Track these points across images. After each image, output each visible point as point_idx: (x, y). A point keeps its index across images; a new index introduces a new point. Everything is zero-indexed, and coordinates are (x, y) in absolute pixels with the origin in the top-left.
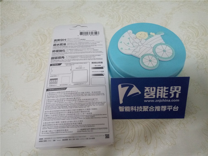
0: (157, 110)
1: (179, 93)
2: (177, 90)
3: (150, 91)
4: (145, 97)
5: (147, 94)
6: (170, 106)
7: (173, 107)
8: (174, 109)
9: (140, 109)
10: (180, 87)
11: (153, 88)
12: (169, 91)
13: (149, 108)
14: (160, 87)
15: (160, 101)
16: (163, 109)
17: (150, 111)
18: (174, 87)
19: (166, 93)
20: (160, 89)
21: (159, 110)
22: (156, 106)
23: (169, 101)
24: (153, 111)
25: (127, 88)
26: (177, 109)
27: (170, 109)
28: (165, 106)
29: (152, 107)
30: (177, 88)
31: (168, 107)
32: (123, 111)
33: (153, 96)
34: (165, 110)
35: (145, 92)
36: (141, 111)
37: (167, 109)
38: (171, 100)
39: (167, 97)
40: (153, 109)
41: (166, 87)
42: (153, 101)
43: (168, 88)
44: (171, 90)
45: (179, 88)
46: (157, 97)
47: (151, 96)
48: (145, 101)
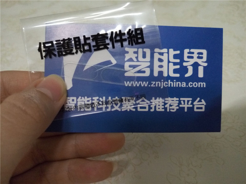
0: (157, 110)
1: (204, 67)
2: (199, 57)
3: (137, 58)
4: (126, 74)
5: (130, 66)
6: (186, 99)
7: (193, 101)
8: (195, 107)
9: (114, 105)
10: (205, 52)
11: (145, 50)
12: (182, 61)
13: (137, 102)
14: (161, 49)
15: (162, 85)
16: (170, 106)
17: (139, 110)
18: (192, 50)
19: (175, 64)
20: (162, 54)
21: (160, 109)
22: (153, 98)
23: (184, 85)
24: (147, 110)
26: (203, 107)
27: (186, 106)
28: (175, 99)
29: (143, 101)
30: (199, 53)
31: (182, 102)
33: (144, 72)
34: (175, 108)
35: (126, 59)
36: (117, 111)
37: (181, 106)
38: (187, 84)
39: (178, 75)
40: (147, 106)
41: (174, 50)
42: (145, 84)
43: (178, 52)
44: (186, 59)
45: (202, 54)
46: (156, 74)
47: (139, 72)
48: (127, 84)
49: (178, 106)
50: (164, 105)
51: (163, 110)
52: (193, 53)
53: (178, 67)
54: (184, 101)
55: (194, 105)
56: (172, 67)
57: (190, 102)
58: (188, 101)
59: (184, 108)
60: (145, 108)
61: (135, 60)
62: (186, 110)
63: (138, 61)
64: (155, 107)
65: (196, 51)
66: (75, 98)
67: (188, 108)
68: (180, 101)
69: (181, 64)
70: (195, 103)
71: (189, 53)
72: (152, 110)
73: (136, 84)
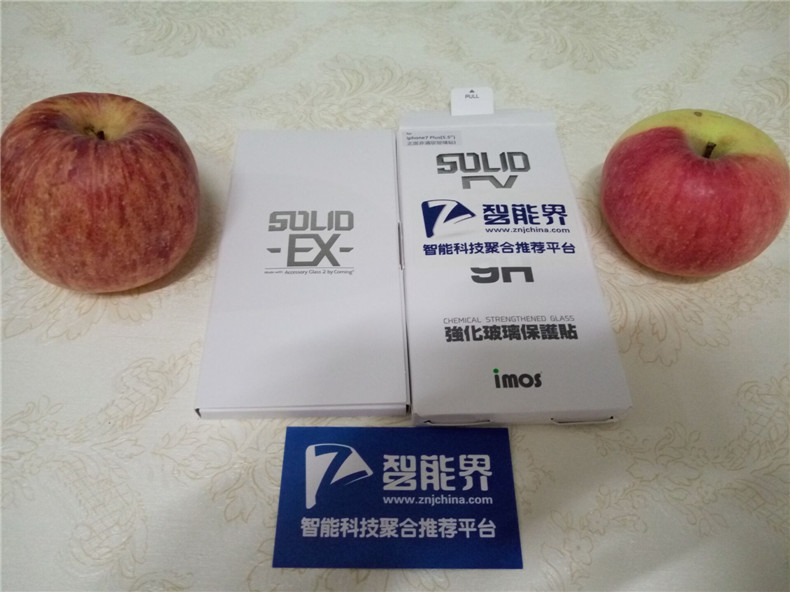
0: (429, 536)
1: (488, 477)
2: (479, 465)
3: (399, 467)
4: (386, 488)
5: (391, 477)
6: (467, 521)
7: (477, 523)
8: (481, 531)
9: (370, 530)
10: (487, 458)
11: (409, 457)
12: (458, 470)
13: (401, 525)
14: (429, 455)
15: (433, 501)
16: (446, 529)
17: (403, 535)
18: (470, 456)
19: (448, 474)
20: (430, 462)
21: (432, 534)
22: (422, 519)
23: (462, 501)
24: (414, 535)
25: (332, 456)
26: (493, 531)
27: (468, 530)
28: (451, 520)
29: (408, 523)
30: (479, 460)
31: (462, 524)
32: (315, 535)
33: (409, 485)
34: (452, 533)
35: (385, 469)
36: (373, 537)
37: (460, 530)
38: (467, 500)
39: (453, 489)
40: (414, 530)
41: (447, 457)
42: (410, 500)
43: (452, 459)
44: (462, 467)
45: (483, 460)
46: (424, 487)
47: (403, 484)
48: (387, 500)
49: (456, 529)
50: (437, 529)
51: (436, 536)
52: (471, 460)
53: (453, 477)
54: (464, 523)
55: (478, 529)
56: (445, 478)
57: (473, 524)
58: (470, 523)
59: (465, 533)
60: (411, 533)
61: (396, 469)
62: (468, 536)
63: (400, 471)
64: (425, 531)
65: (475, 457)
66: (318, 520)
67: (471, 532)
68: (458, 523)
69: (456, 473)
70: (480, 526)
71: (467, 459)
72: (421, 536)
73: (399, 500)
